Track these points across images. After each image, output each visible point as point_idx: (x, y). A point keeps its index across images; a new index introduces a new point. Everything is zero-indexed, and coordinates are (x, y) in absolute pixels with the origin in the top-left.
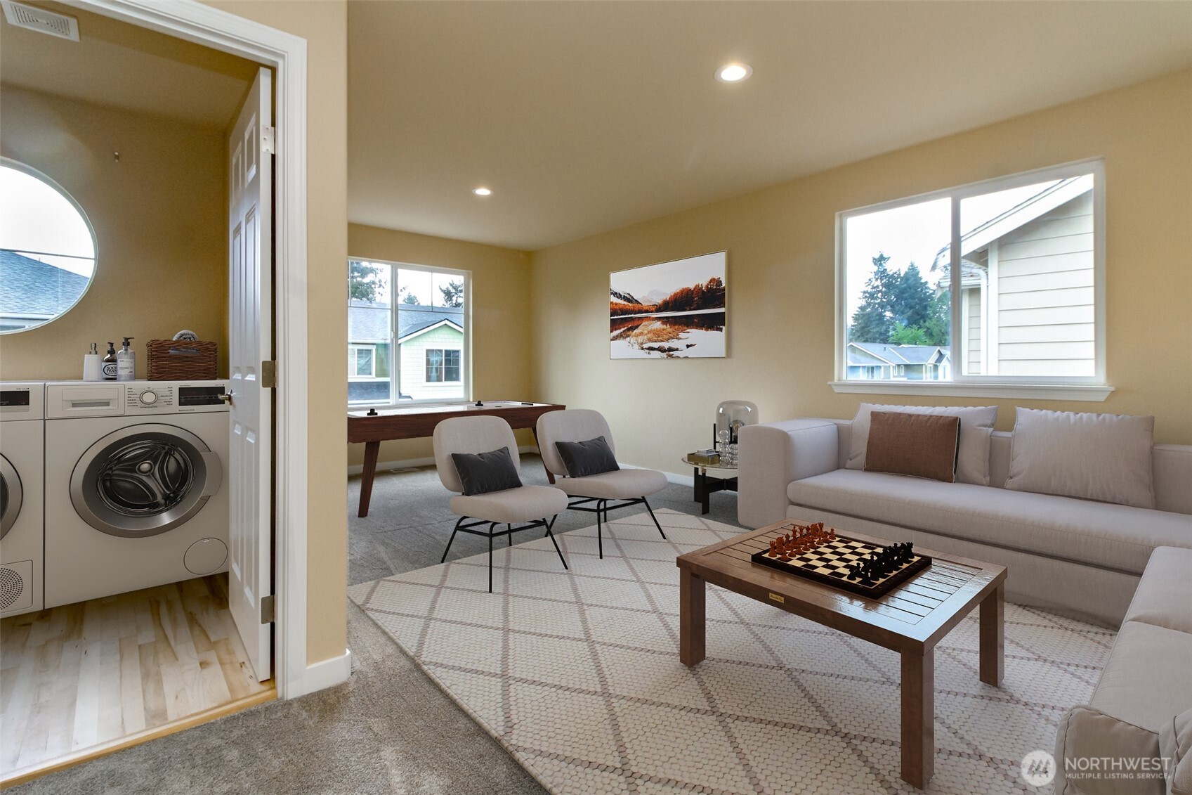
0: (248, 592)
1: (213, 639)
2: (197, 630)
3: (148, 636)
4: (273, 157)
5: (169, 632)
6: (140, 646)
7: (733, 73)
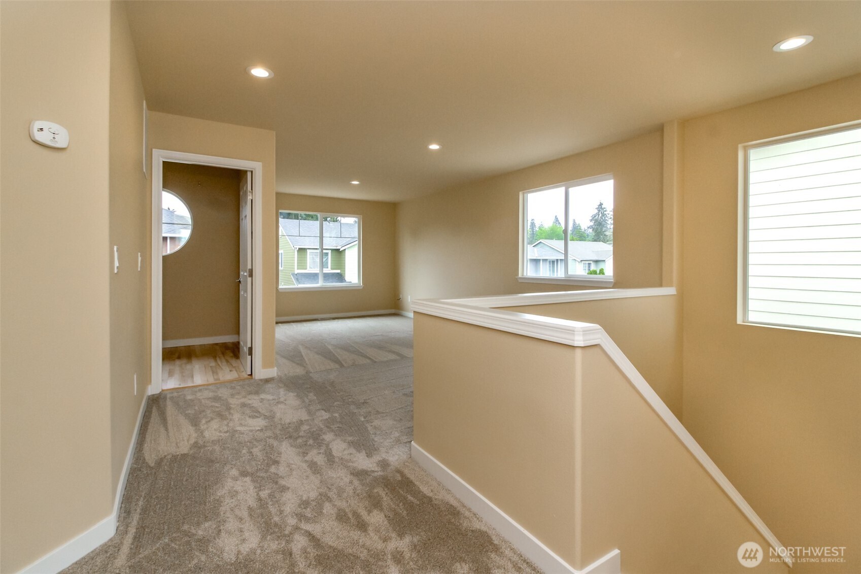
0: (245, 348)
1: (234, 366)
2: (229, 364)
3: (213, 364)
4: (252, 200)
5: (219, 363)
6: (211, 367)
7: (434, 147)
